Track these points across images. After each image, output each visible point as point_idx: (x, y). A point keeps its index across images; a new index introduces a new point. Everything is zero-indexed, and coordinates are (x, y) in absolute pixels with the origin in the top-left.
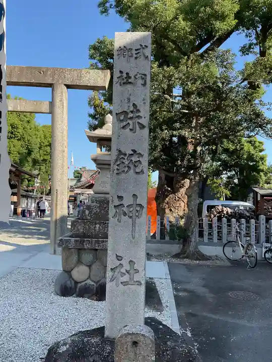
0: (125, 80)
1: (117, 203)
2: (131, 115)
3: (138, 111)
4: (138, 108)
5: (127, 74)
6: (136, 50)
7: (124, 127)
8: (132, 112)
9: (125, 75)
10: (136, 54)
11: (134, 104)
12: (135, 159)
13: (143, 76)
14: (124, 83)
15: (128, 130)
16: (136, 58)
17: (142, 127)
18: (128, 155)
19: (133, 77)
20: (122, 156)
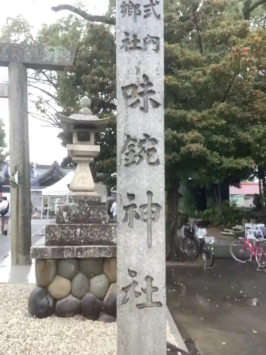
0: (132, 45)
1: (127, 202)
2: (141, 89)
3: (150, 84)
4: (150, 80)
5: (135, 36)
6: (145, 6)
7: (132, 105)
8: (142, 85)
9: (131, 38)
10: (145, 11)
11: (145, 76)
12: (148, 145)
13: (155, 40)
14: (131, 48)
15: (138, 109)
16: (145, 17)
17: (156, 105)
18: (138, 141)
19: (142, 40)
20: (131, 142)
